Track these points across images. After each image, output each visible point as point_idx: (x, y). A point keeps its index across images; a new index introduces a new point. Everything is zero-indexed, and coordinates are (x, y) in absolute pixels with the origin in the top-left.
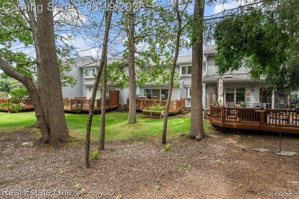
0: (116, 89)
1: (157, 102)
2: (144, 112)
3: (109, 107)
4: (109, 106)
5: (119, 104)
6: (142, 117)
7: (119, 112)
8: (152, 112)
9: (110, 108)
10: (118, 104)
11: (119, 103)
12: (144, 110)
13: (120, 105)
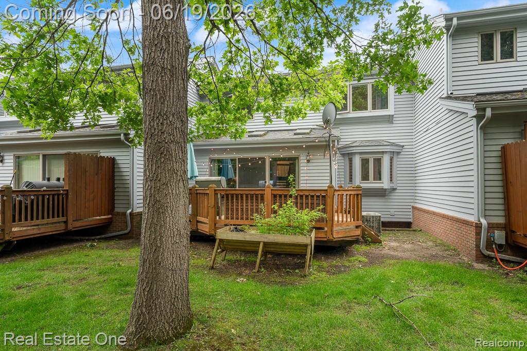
0: (105, 153)
1: (275, 196)
2: (221, 240)
3: (66, 222)
4: (64, 219)
5: (116, 210)
6: (212, 268)
7: (112, 243)
8: (265, 244)
9: (70, 227)
10: (111, 209)
11: (113, 207)
12: (224, 234)
13: (118, 214)
